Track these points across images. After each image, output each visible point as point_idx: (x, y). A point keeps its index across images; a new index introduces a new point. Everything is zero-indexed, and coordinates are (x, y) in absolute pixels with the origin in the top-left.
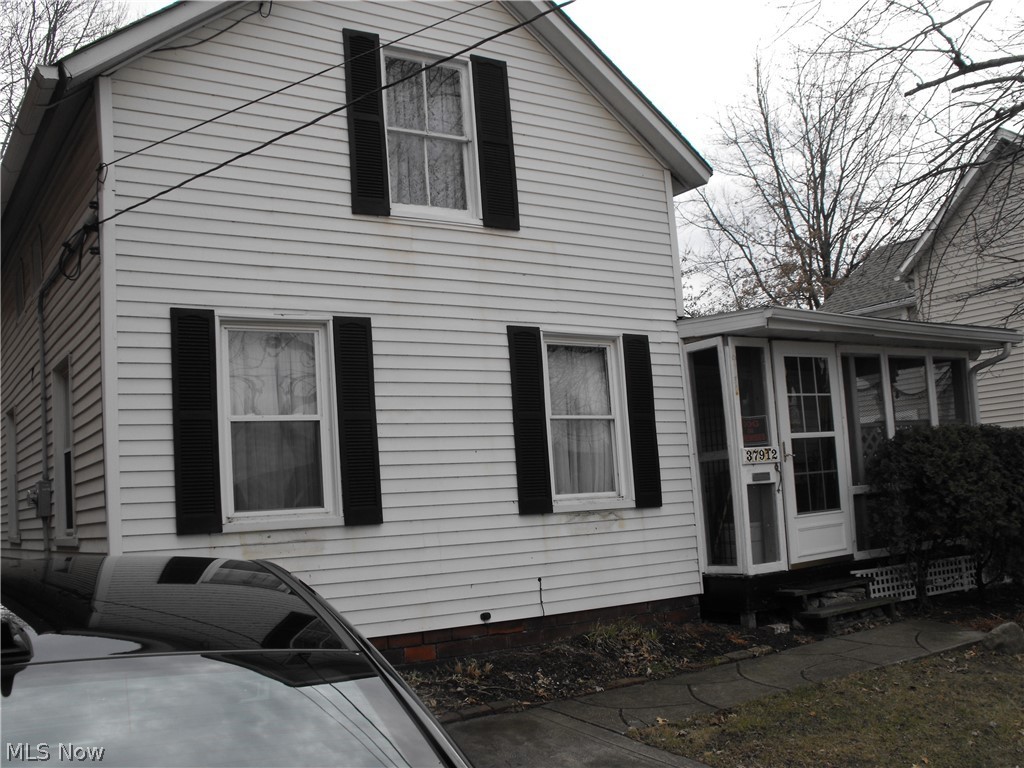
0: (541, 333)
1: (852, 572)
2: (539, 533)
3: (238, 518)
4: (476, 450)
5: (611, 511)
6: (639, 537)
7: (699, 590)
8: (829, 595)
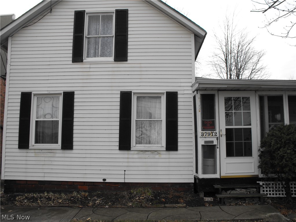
0: (132, 93)
1: (258, 182)
2: (126, 156)
3: (36, 145)
4: (106, 130)
5: (156, 151)
6: (167, 160)
7: (193, 181)
8: (236, 189)
